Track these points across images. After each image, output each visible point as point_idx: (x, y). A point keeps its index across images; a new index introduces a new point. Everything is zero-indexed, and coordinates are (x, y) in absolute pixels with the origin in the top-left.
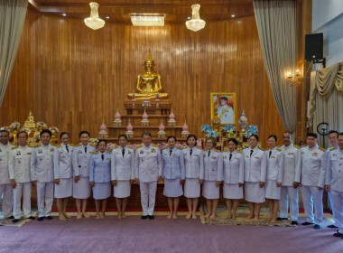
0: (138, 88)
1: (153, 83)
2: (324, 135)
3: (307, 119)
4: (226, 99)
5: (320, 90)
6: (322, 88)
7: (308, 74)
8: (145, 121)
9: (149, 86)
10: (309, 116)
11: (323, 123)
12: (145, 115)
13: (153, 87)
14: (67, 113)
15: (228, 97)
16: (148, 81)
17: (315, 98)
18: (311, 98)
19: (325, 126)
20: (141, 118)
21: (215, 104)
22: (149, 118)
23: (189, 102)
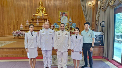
0: (37, 12)
1: (42, 10)
2: (103, 27)
3: (96, 21)
4: (65, 13)
5: (102, 7)
6: (103, 6)
7: (97, 3)
8: (38, 23)
9: (41, 11)
10: (97, 20)
11: (103, 22)
12: (38, 21)
13: (42, 12)
14: (12, 22)
15: (66, 13)
16: (40, 10)
17: (100, 12)
18: (98, 12)
19: (103, 23)
20: (36, 22)
21: (61, 15)
22: (39, 23)
23: (56, 18)
